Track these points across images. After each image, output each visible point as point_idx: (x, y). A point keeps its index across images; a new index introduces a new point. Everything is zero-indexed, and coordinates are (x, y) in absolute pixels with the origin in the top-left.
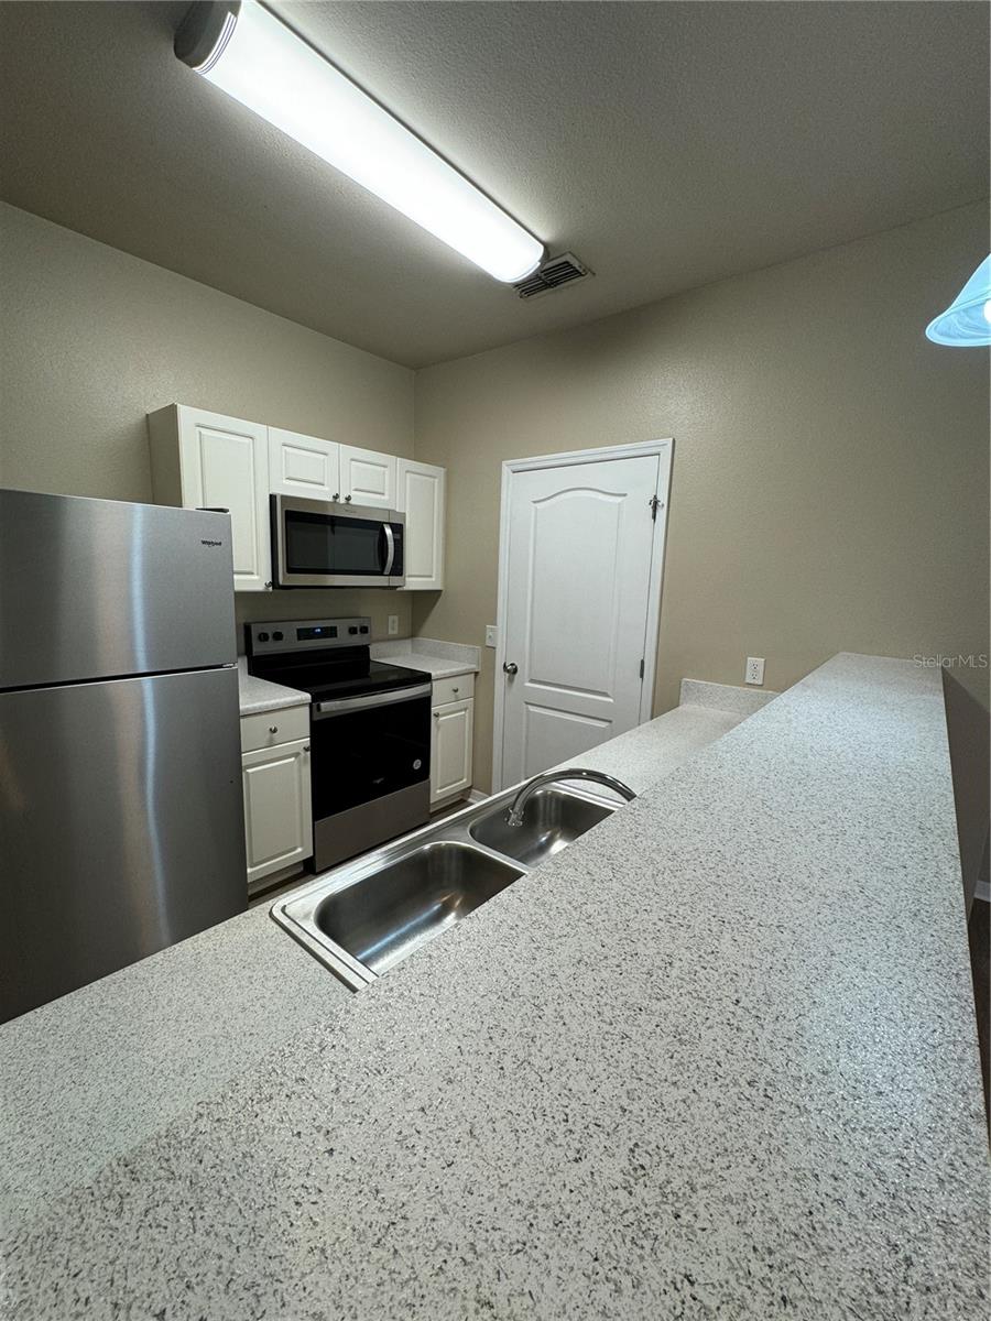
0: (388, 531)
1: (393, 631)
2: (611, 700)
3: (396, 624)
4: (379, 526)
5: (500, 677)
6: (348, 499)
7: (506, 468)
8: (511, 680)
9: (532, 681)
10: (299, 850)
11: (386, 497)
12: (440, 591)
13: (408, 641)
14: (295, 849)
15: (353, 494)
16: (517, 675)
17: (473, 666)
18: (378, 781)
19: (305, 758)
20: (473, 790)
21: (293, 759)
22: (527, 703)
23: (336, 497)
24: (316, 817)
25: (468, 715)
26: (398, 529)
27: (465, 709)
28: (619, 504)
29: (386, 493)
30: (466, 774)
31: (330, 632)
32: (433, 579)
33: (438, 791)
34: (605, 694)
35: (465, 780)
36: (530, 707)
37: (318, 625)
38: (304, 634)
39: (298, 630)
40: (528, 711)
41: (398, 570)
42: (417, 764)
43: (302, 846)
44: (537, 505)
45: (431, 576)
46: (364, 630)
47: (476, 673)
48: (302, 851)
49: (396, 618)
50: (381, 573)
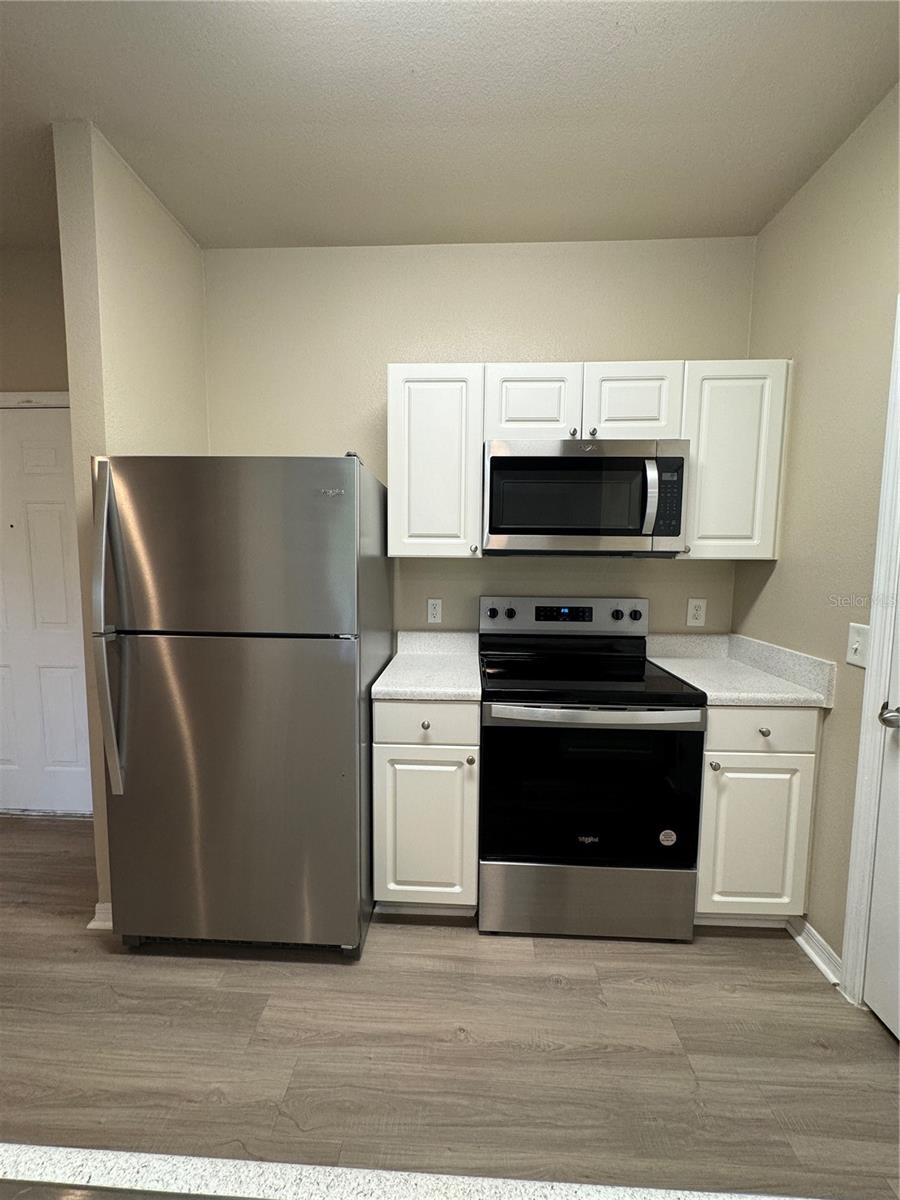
0: (651, 470)
1: (697, 622)
3: (703, 613)
4: (637, 465)
6: (593, 433)
8: (896, 742)
10: (457, 889)
11: (663, 424)
12: (775, 561)
13: (725, 638)
14: (452, 885)
17: (815, 696)
18: (589, 840)
19: (471, 772)
21: (449, 769)
23: (574, 434)
25: (799, 782)
26: (673, 468)
27: (793, 772)
29: (662, 418)
30: (788, 889)
31: (581, 614)
32: (756, 542)
33: (717, 898)
35: (789, 901)
37: (565, 604)
38: (543, 614)
39: (537, 608)
41: (670, 522)
42: (670, 837)
43: (462, 885)
45: (749, 538)
46: (636, 616)
47: (825, 712)
48: (457, 892)
49: (702, 603)
50: (638, 532)
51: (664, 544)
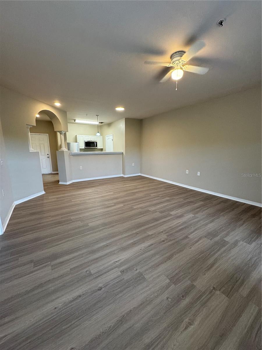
50: (94, 147)
51: (96, 147)
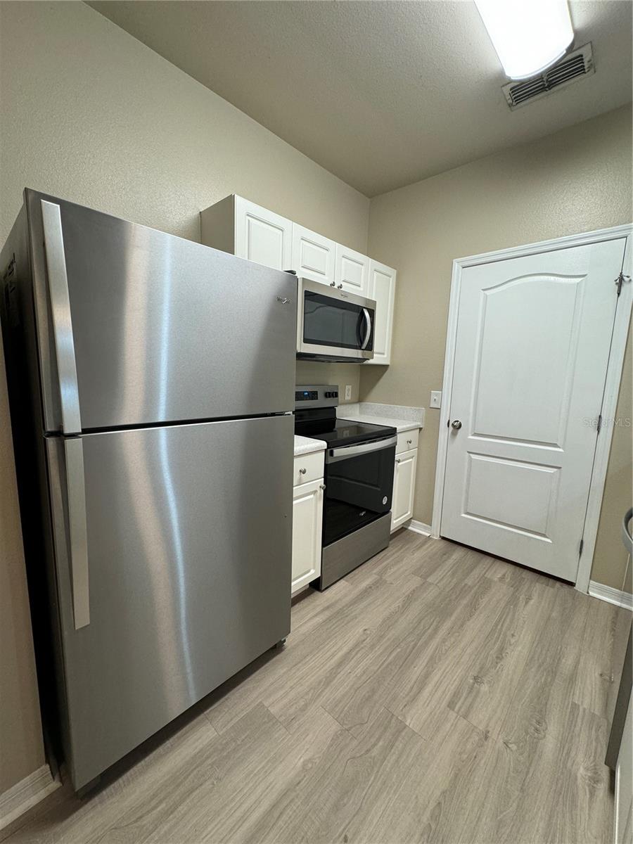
0: (367, 314)
1: (348, 398)
2: (561, 450)
3: (350, 392)
4: (360, 310)
5: (444, 432)
6: (340, 287)
7: (456, 266)
8: (454, 434)
9: (475, 434)
10: (312, 572)
11: (362, 289)
12: (387, 366)
13: (358, 405)
14: (309, 571)
15: (344, 284)
16: (460, 430)
17: (419, 423)
18: (362, 514)
19: (320, 494)
20: (413, 520)
21: (312, 496)
22: (469, 452)
23: (333, 284)
24: (324, 544)
25: (413, 461)
26: (372, 313)
27: (412, 458)
28: (578, 284)
29: (362, 286)
30: (410, 508)
31: (314, 395)
32: (385, 356)
33: (395, 521)
34: (555, 445)
35: (409, 513)
36: (471, 455)
37: (306, 390)
38: (298, 396)
40: (471, 459)
41: (370, 347)
42: (385, 501)
43: (314, 568)
44: (486, 292)
45: (383, 354)
46: (335, 395)
47: (420, 429)
48: (314, 574)
49: (350, 386)
